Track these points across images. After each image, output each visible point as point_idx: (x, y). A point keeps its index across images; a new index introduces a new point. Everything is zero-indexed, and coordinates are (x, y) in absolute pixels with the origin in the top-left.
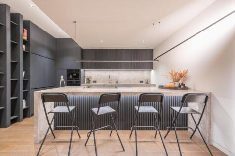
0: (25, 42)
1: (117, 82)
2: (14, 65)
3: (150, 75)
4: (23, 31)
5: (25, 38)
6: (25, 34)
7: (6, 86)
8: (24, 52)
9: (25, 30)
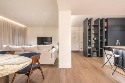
0: (106, 27)
2: (102, 37)
4: (105, 24)
5: (106, 26)
6: (106, 24)
7: (99, 44)
8: (105, 31)
9: (106, 23)
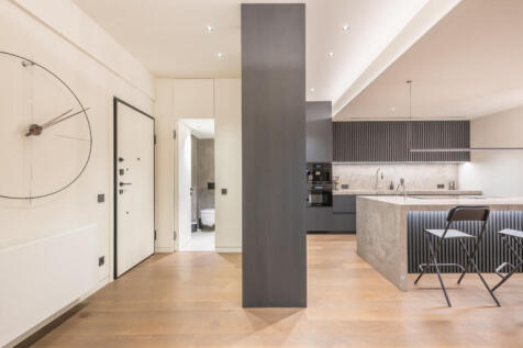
1: (392, 188)
3: (458, 173)
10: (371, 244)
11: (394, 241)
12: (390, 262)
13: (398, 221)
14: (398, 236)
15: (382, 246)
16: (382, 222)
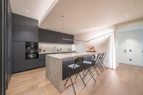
1: (58, 51)
10: (50, 73)
11: (58, 73)
12: (56, 81)
13: (59, 65)
14: (59, 71)
15: (54, 75)
16: (54, 65)
